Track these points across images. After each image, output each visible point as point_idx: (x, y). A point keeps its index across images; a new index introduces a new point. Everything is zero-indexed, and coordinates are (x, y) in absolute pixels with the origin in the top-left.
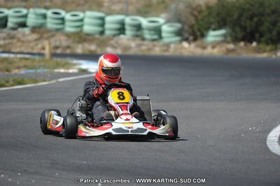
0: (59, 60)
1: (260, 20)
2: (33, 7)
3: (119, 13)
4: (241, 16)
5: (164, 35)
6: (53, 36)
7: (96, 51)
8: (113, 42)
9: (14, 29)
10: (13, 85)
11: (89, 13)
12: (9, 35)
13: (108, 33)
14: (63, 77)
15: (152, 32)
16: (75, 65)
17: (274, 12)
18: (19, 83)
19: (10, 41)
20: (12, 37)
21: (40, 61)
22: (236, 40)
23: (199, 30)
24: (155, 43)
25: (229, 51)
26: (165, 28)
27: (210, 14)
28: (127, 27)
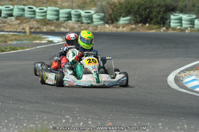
0: (35, 35)
1: (150, 11)
2: (17, 5)
3: (68, 8)
4: (139, 8)
5: (94, 20)
6: (29, 21)
7: (55, 30)
8: (64, 25)
9: (5, 18)
10: (10, 51)
11: (49, 8)
12: (2, 21)
13: (61, 19)
14: (39, 46)
15: (87, 19)
16: (45, 38)
17: (159, 6)
18: (14, 49)
19: (3, 25)
20: (5, 23)
21: (24, 36)
22: (137, 23)
23: (115, 17)
24: (89, 25)
25: (132, 29)
26: (95, 16)
27: (121, 8)
28: (72, 16)
